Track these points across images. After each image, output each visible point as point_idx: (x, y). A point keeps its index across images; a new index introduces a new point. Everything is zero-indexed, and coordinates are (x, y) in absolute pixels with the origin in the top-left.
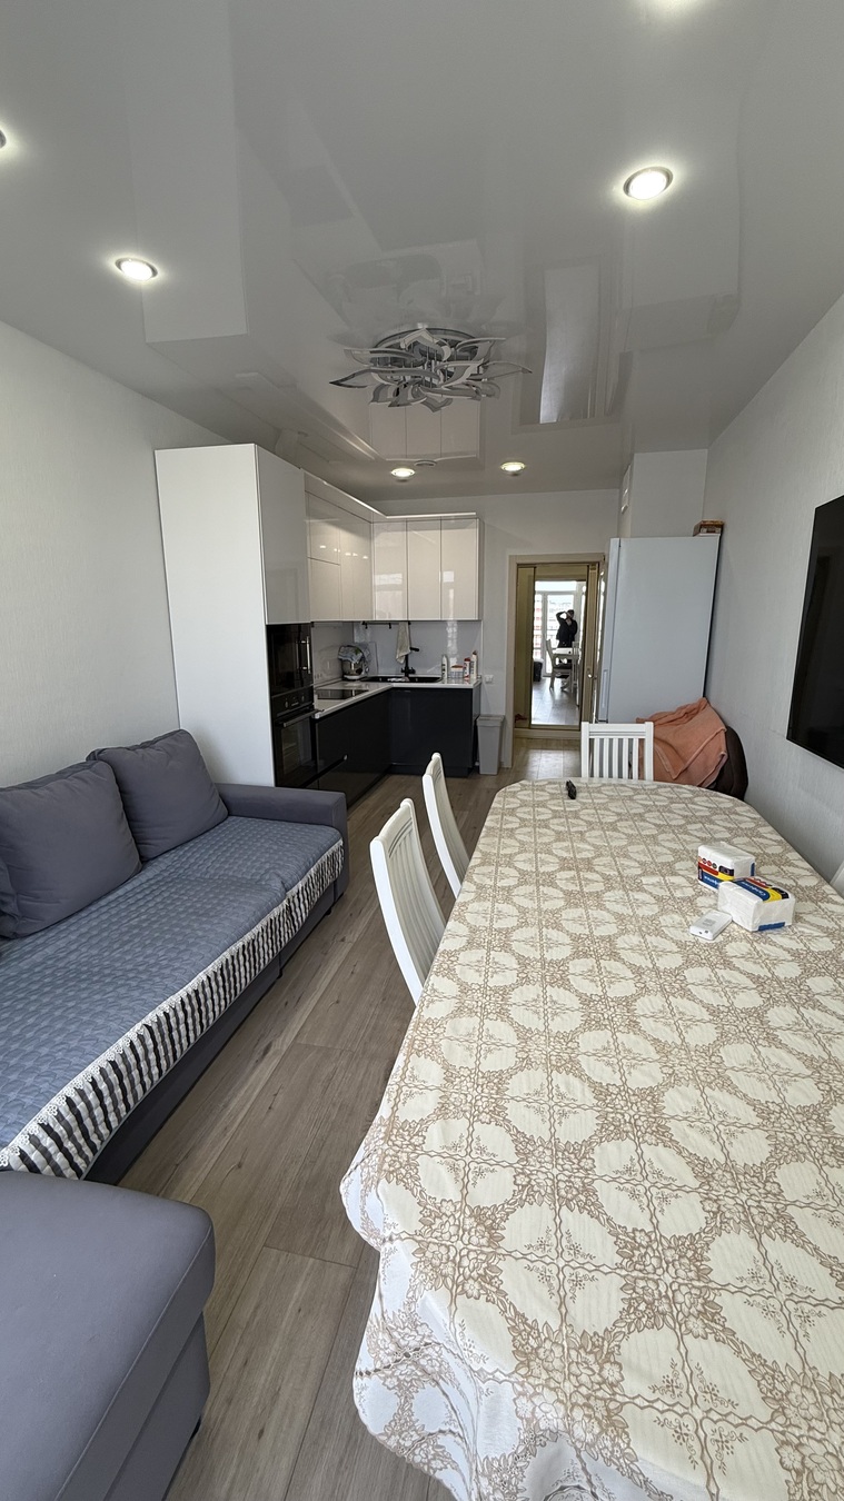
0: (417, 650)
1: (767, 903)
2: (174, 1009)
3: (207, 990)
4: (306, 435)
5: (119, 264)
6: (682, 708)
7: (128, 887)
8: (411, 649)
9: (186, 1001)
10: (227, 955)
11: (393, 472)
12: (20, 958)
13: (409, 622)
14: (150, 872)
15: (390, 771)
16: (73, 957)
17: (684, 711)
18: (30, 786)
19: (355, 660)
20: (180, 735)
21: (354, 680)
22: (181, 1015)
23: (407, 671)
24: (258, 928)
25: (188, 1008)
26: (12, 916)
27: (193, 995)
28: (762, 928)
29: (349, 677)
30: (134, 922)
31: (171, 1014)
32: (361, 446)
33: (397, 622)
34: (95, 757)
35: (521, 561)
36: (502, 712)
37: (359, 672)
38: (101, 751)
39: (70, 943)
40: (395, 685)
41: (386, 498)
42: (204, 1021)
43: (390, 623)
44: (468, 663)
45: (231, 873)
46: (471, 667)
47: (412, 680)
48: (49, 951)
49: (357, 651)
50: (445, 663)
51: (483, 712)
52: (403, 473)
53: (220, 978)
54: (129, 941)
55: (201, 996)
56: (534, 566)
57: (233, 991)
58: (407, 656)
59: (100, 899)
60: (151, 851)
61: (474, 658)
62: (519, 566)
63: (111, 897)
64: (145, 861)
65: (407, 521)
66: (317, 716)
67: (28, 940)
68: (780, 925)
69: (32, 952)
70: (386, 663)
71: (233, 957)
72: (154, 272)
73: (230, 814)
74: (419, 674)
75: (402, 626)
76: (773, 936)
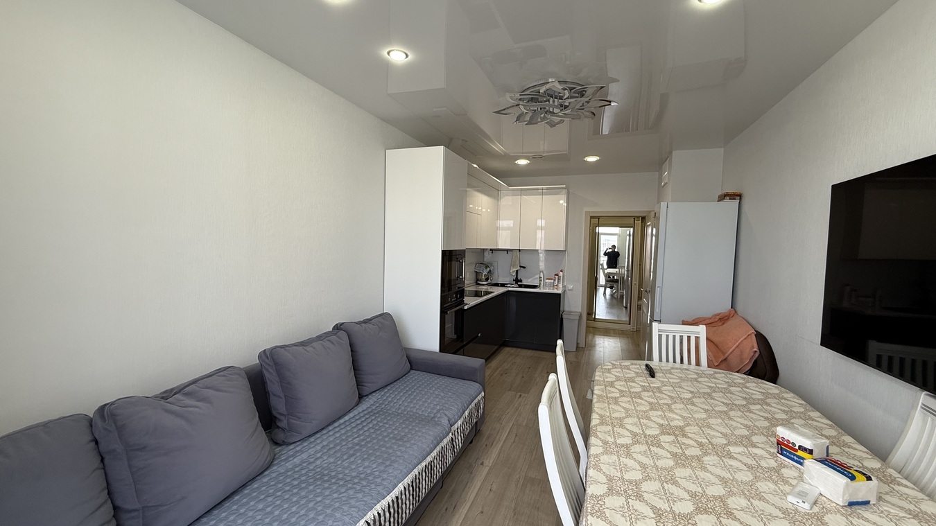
0: (524, 268)
2: (384, 510)
3: (404, 497)
4: (467, 141)
5: (388, 53)
6: (716, 315)
7: (351, 415)
8: (520, 267)
9: (391, 504)
10: (416, 471)
11: (516, 162)
12: (287, 460)
13: (520, 250)
14: (364, 406)
15: (505, 344)
16: (318, 462)
17: (718, 318)
18: (302, 344)
19: (485, 272)
20: (386, 317)
21: (484, 285)
22: (387, 515)
23: (517, 280)
24: (434, 453)
25: (392, 510)
26: (283, 430)
27: (395, 500)
28: (851, 504)
29: (481, 283)
30: (356, 441)
31: (382, 514)
32: (497, 147)
33: (512, 250)
34: (338, 327)
35: (592, 215)
36: (579, 309)
37: (487, 279)
38: (342, 324)
39: (317, 452)
40: (510, 289)
41: (511, 176)
42: (400, 521)
43: (507, 251)
44: (557, 277)
45: (415, 411)
46: (559, 279)
47: (520, 286)
48: (304, 456)
49: (487, 267)
50: (542, 276)
51: (567, 309)
52: (522, 162)
53: (411, 488)
54: (353, 455)
55: (400, 501)
56: (599, 218)
57: (417, 499)
58: (517, 271)
59: (334, 422)
60: (366, 390)
61: (561, 274)
62: (591, 217)
63: (342, 421)
64: (361, 397)
65: (521, 190)
66: (466, 308)
67: (292, 447)
68: (867, 503)
69: (294, 456)
70: (504, 274)
71: (419, 473)
72: (407, 56)
73: (411, 369)
74: (525, 282)
75: (514, 253)
76: (861, 510)
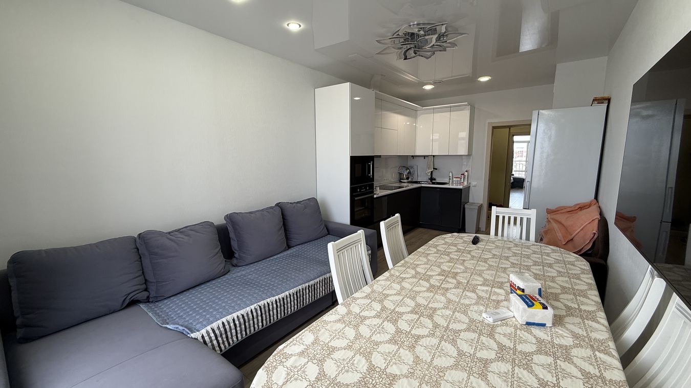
0: (436, 169)
1: (531, 310)
2: (272, 303)
3: (289, 299)
4: (385, 76)
5: (288, 25)
6: (577, 205)
7: (279, 256)
8: (434, 168)
9: (278, 301)
10: (300, 287)
11: (423, 88)
12: (234, 274)
13: (434, 156)
14: (289, 252)
15: (420, 226)
16: (249, 276)
19: (405, 173)
20: (314, 200)
21: (404, 182)
22: (275, 306)
23: (432, 179)
24: (318, 280)
25: (279, 304)
26: (237, 259)
27: (282, 299)
28: (528, 324)
29: (402, 181)
30: (274, 268)
31: (270, 304)
32: (410, 78)
33: (428, 156)
34: (277, 205)
35: (494, 125)
36: (481, 202)
37: (408, 178)
38: (280, 203)
39: (251, 272)
40: (423, 185)
41: (421, 99)
42: (286, 311)
43: (425, 157)
44: (463, 176)
45: (317, 257)
46: (464, 178)
47: (434, 183)
48: (244, 273)
49: (407, 169)
50: (451, 175)
51: (471, 200)
52: (428, 87)
53: (295, 296)
54: (269, 275)
55: (285, 301)
57: (302, 303)
58: (432, 172)
59: (268, 258)
60: (292, 243)
61: (466, 174)
62: (494, 128)
63: (272, 258)
64: (289, 247)
65: (434, 109)
66: (375, 196)
67: (240, 268)
68: (543, 325)
69: (238, 272)
70: (421, 175)
71: (303, 289)
72: (300, 26)
73: (329, 234)
74: (438, 180)
75: (430, 158)
76: (536, 331)
